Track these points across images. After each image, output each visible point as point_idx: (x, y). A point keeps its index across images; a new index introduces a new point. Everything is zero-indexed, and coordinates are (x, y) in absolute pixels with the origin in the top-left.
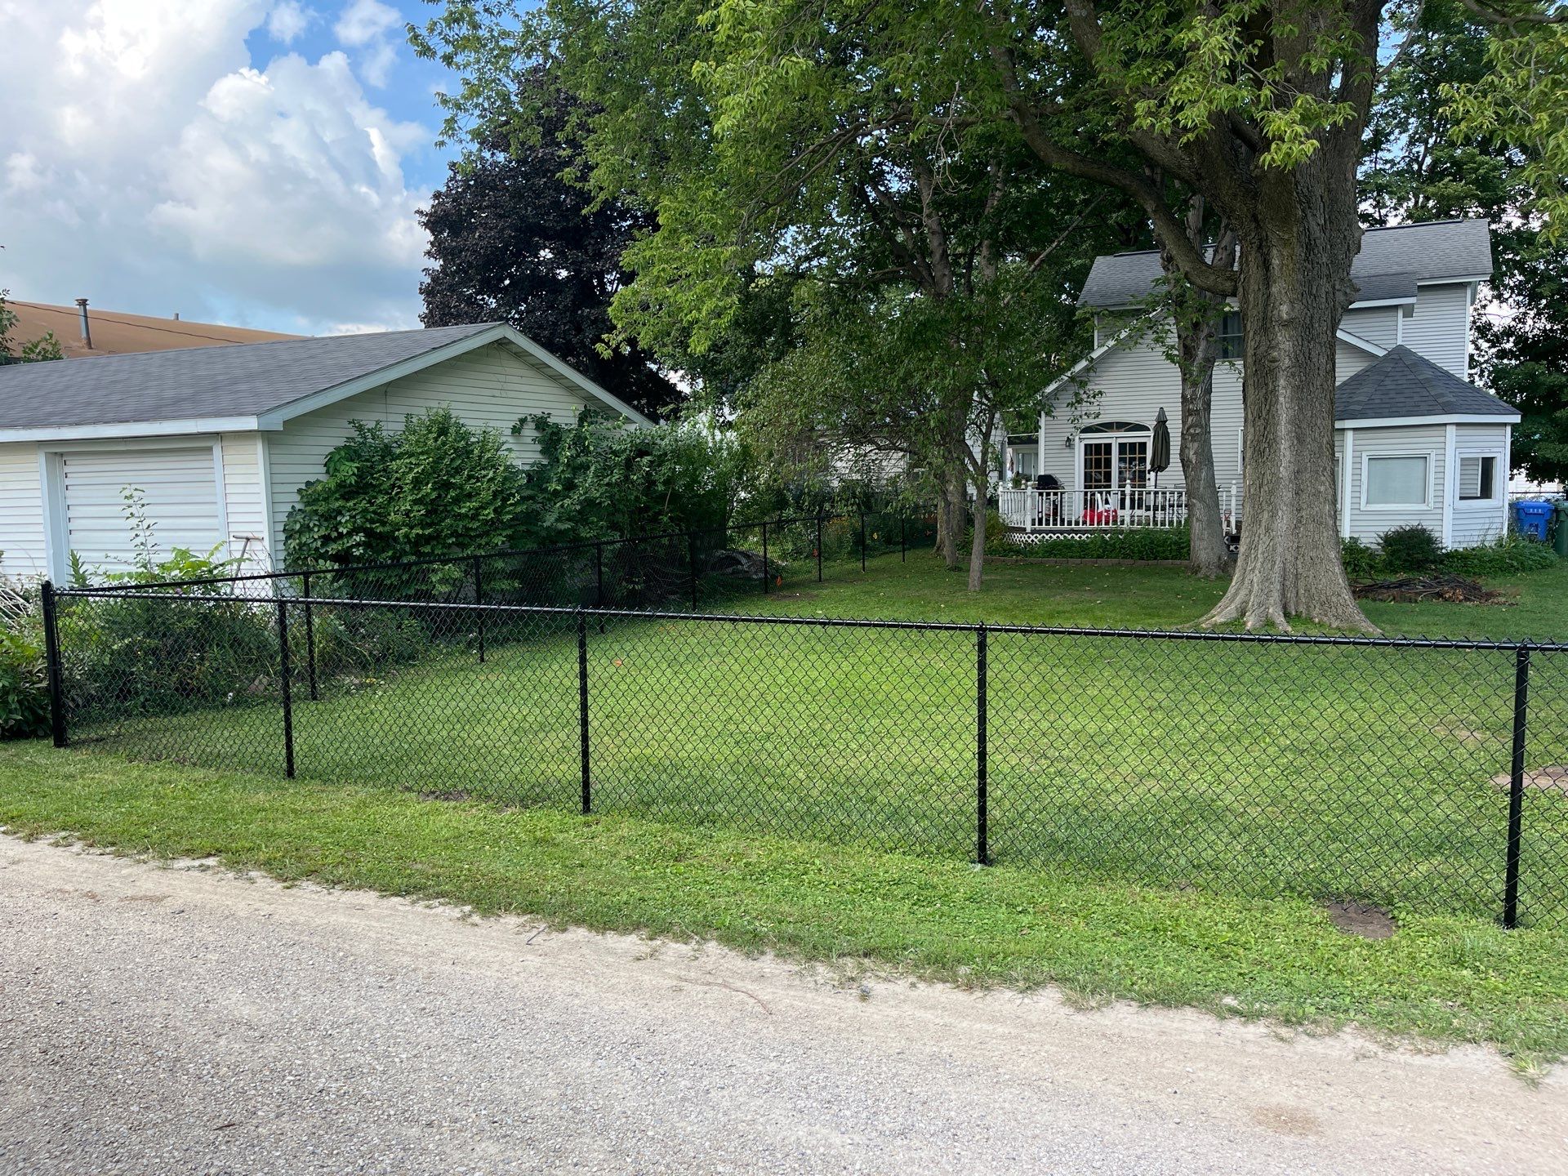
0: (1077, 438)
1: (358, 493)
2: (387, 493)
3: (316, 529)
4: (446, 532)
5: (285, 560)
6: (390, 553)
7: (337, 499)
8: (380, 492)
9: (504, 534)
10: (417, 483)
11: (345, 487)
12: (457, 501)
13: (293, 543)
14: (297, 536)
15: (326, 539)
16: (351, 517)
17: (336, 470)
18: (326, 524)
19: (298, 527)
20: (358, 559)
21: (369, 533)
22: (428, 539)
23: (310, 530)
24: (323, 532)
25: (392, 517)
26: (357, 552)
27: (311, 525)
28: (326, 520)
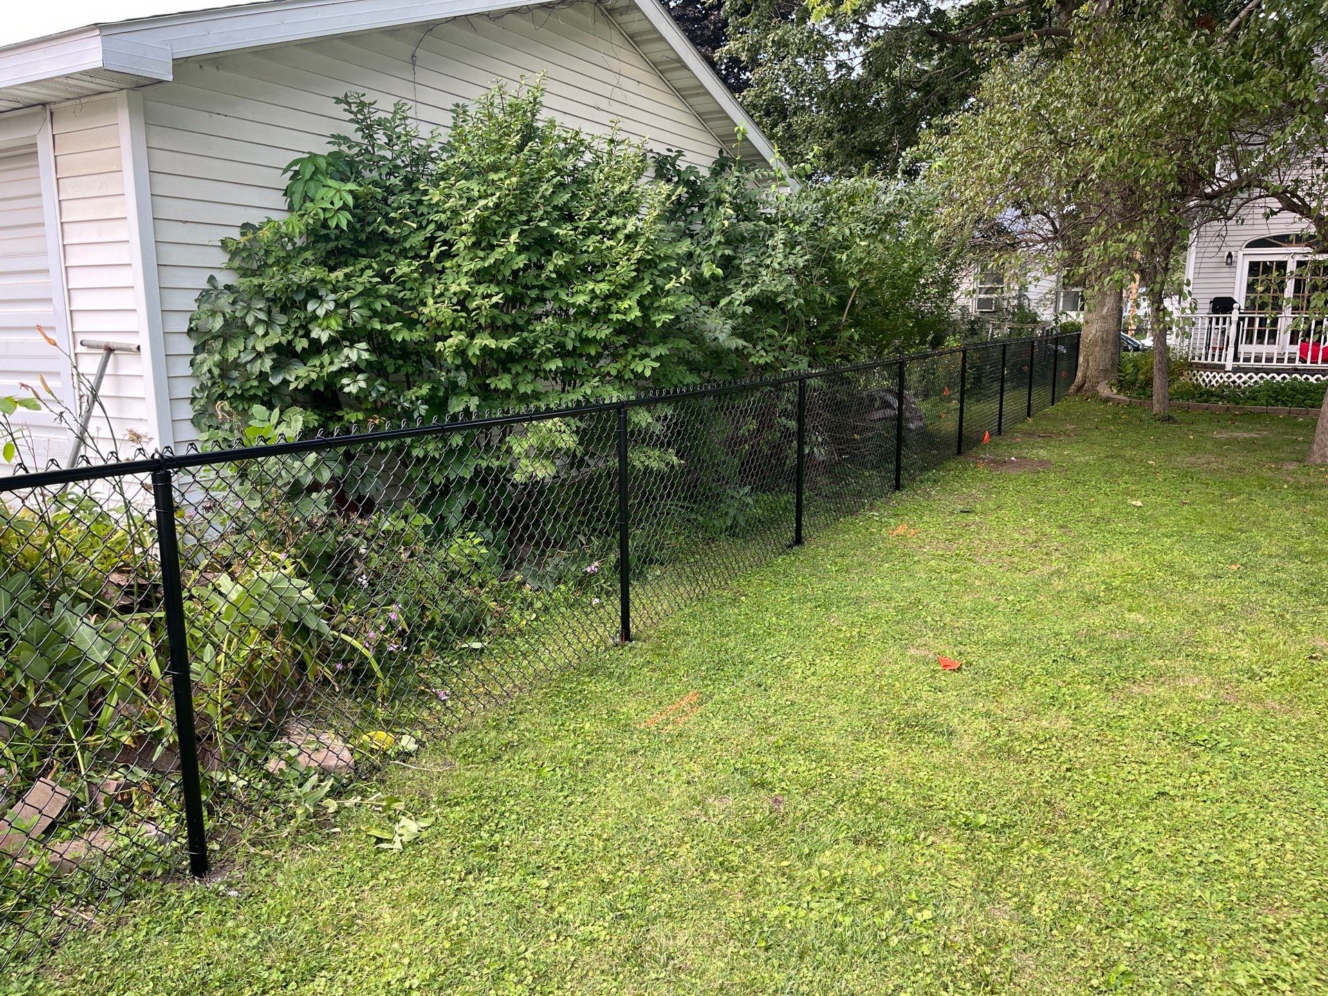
0: (1240, 254)
1: (357, 256)
2: (417, 257)
3: (260, 331)
4: (544, 346)
5: (193, 400)
6: (425, 390)
7: (306, 264)
8: (404, 253)
9: (655, 352)
10: (485, 235)
11: (327, 238)
12: (564, 278)
13: (209, 361)
14: (217, 345)
15: (284, 354)
16: (338, 305)
17: (306, 198)
18: (282, 319)
19: (218, 323)
20: (358, 401)
21: (380, 343)
22: (504, 361)
23: (249, 332)
24: (276, 337)
25: (430, 309)
26: (353, 386)
27: (250, 321)
28: (284, 310)
